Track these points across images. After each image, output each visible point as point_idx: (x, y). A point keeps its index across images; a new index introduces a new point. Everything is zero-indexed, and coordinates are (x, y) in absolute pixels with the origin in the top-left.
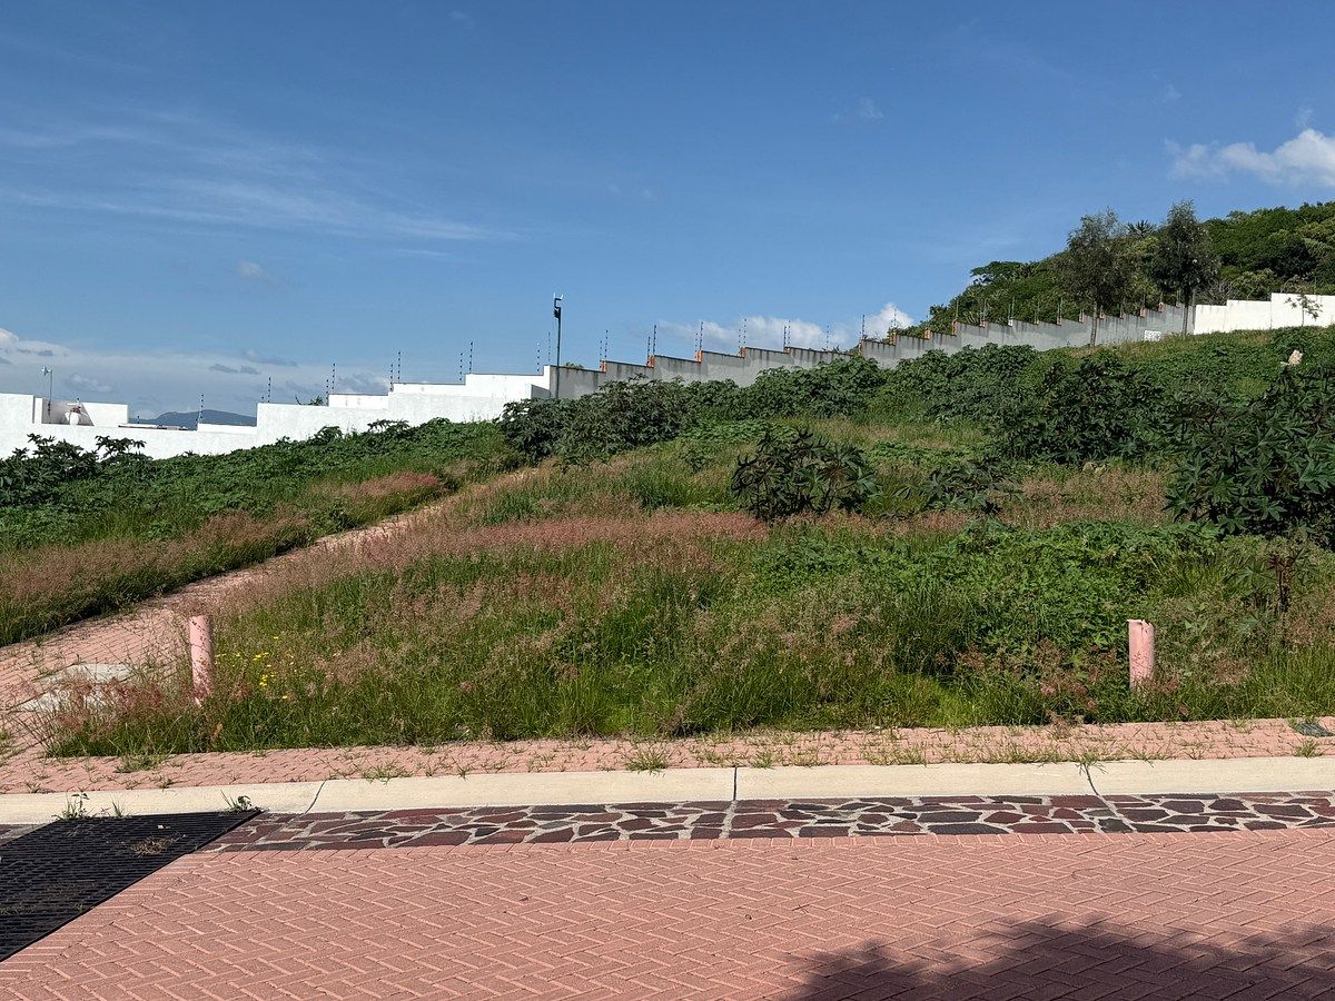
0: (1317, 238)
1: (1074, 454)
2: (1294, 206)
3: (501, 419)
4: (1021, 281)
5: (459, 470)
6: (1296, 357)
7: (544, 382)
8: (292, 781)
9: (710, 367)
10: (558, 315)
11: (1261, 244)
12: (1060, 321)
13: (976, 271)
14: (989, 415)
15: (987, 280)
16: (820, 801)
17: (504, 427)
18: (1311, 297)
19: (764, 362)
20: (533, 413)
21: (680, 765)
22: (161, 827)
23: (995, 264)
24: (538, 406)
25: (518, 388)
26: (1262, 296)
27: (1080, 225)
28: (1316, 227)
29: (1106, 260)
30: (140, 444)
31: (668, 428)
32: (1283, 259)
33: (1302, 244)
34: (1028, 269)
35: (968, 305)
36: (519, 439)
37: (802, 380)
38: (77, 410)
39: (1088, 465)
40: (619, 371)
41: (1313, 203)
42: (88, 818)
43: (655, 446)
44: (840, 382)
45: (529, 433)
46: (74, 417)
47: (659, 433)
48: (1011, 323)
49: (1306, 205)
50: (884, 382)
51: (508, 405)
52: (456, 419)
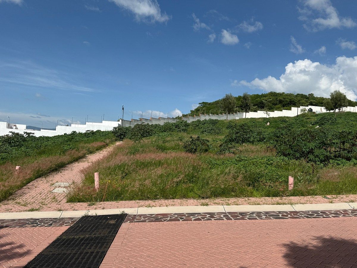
0: (265, 100)
1: (241, 142)
2: (260, 94)
3: (112, 131)
4: (209, 106)
5: (108, 141)
6: (268, 124)
7: (120, 123)
8: (131, 208)
9: (153, 121)
10: (123, 109)
11: (255, 101)
12: (219, 114)
13: (200, 104)
14: (214, 133)
15: (202, 105)
16: (245, 212)
17: (113, 132)
18: (268, 112)
19: (164, 120)
20: (119, 129)
21: (210, 205)
22: (108, 217)
23: (203, 102)
24: (120, 128)
25: (116, 124)
26: (255, 111)
27: (225, 96)
28: (265, 98)
29: (230, 103)
30: (33, 133)
31: (151, 134)
32: (259, 104)
33: (262, 101)
34: (210, 104)
35: (198, 110)
36: (116, 135)
37: (174, 125)
38: (15, 126)
39: (244, 144)
40: (135, 121)
41: (264, 94)
42: (90, 216)
43: (148, 137)
44: (181, 125)
45: (119, 134)
46: (14, 127)
47: (149, 135)
48: (210, 114)
49: (263, 94)
50: (189, 125)
51: (114, 127)
52: (102, 130)
